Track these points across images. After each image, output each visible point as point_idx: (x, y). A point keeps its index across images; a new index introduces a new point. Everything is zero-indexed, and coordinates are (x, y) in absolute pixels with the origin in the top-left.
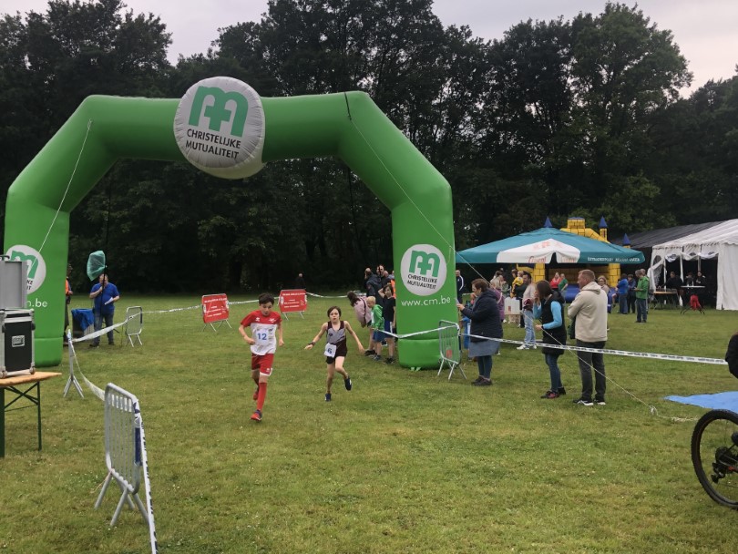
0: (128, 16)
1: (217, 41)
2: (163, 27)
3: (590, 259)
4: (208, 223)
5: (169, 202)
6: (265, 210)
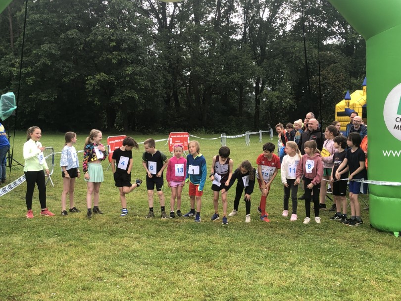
4: (94, 78)
5: (64, 61)
6: (138, 69)
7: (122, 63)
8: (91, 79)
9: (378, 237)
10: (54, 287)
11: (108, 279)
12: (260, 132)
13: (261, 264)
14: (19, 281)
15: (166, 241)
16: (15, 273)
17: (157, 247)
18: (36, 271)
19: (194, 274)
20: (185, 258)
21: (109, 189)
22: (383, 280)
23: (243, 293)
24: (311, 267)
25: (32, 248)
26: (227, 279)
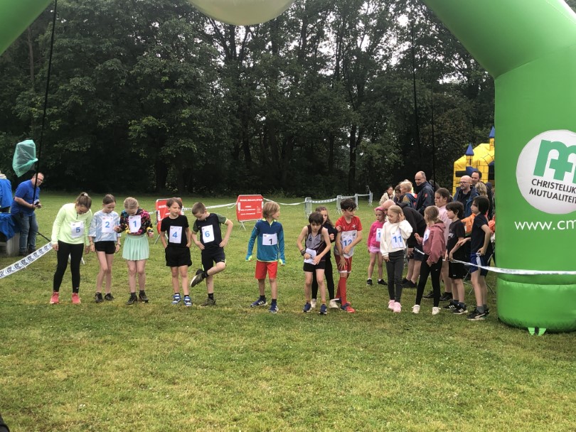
4: (140, 123)
5: (100, 100)
6: (198, 112)
7: (177, 104)
8: (135, 124)
9: (508, 335)
10: (83, 396)
11: (154, 387)
12: (356, 196)
13: (356, 368)
14: (37, 388)
15: (231, 337)
16: (32, 377)
17: (220, 345)
18: (59, 375)
19: (267, 380)
20: (256, 359)
21: (158, 268)
22: (514, 391)
23: (332, 406)
24: (421, 373)
25: (55, 345)
26: (311, 388)
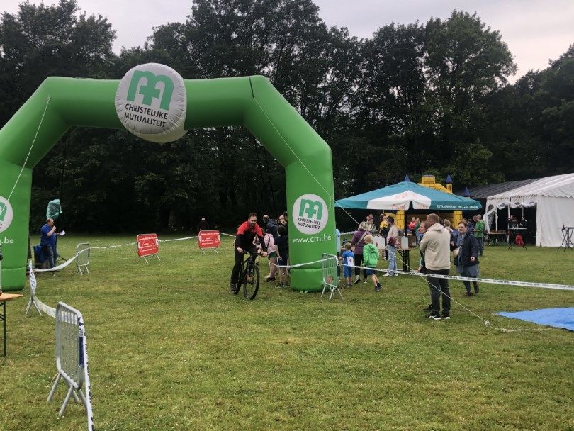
0: (82, 17)
1: (152, 37)
2: (109, 25)
3: (438, 206)
4: (144, 178)
5: (113, 162)
7: (172, 163)
8: (140, 179)
